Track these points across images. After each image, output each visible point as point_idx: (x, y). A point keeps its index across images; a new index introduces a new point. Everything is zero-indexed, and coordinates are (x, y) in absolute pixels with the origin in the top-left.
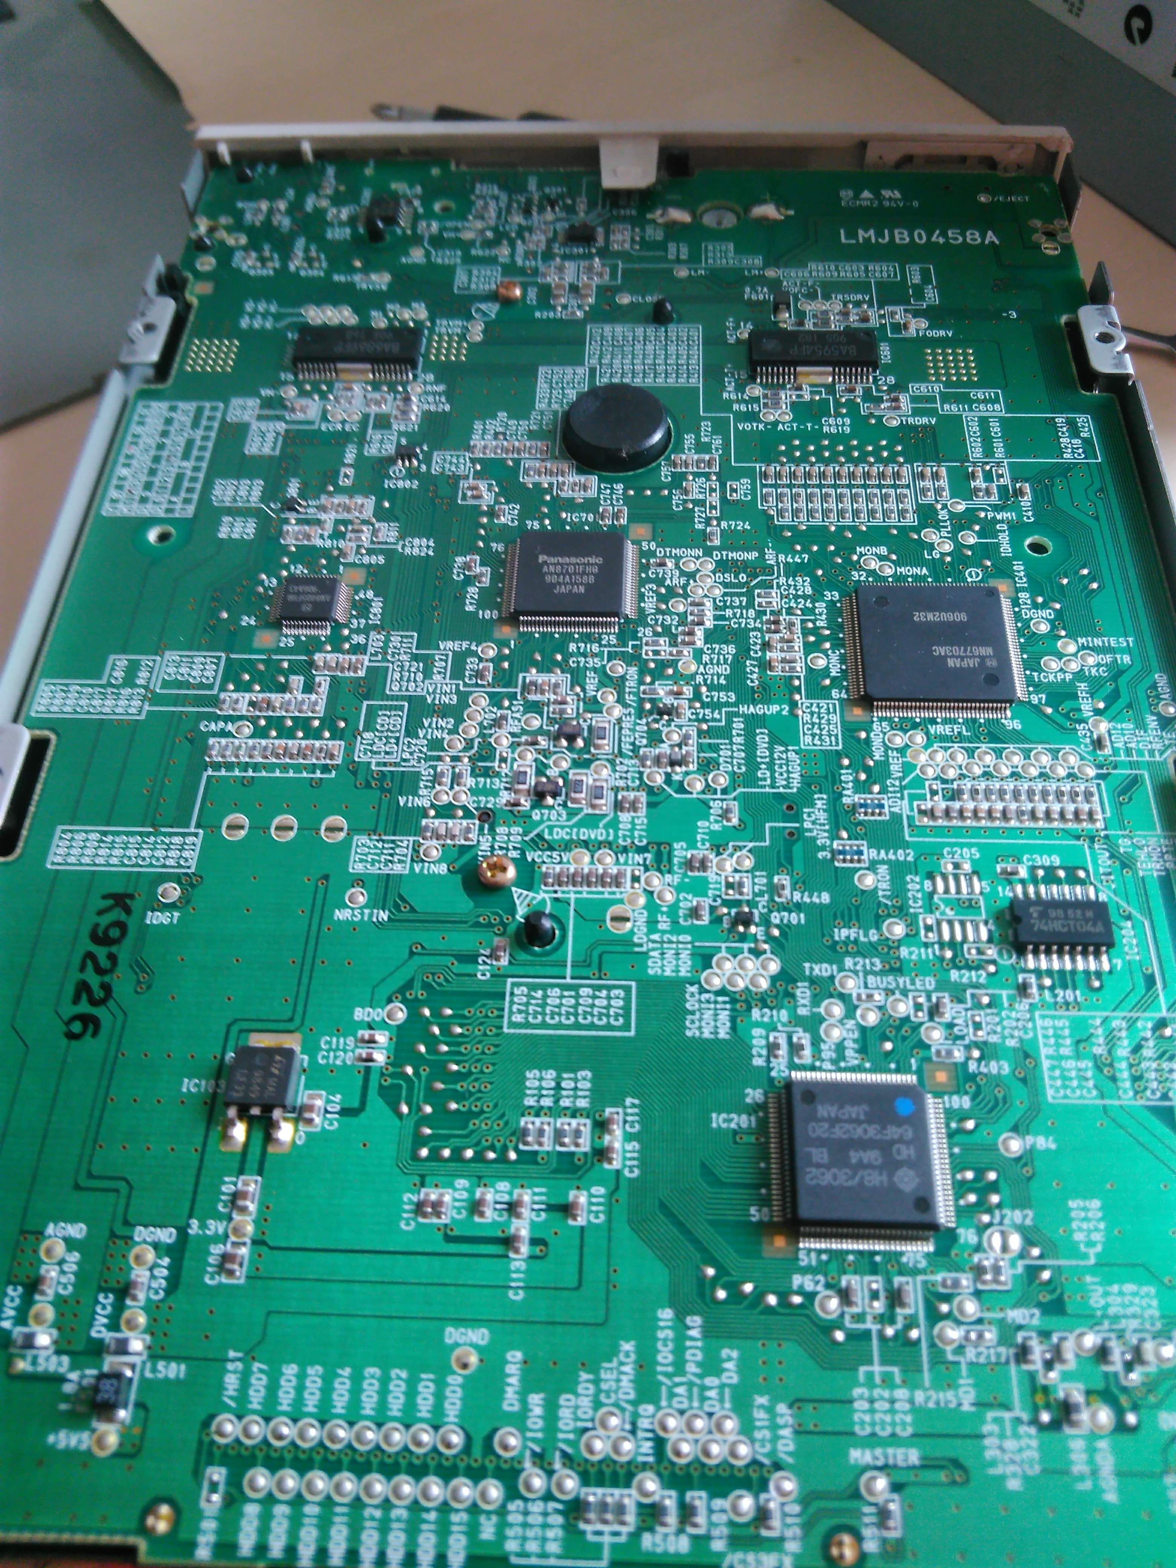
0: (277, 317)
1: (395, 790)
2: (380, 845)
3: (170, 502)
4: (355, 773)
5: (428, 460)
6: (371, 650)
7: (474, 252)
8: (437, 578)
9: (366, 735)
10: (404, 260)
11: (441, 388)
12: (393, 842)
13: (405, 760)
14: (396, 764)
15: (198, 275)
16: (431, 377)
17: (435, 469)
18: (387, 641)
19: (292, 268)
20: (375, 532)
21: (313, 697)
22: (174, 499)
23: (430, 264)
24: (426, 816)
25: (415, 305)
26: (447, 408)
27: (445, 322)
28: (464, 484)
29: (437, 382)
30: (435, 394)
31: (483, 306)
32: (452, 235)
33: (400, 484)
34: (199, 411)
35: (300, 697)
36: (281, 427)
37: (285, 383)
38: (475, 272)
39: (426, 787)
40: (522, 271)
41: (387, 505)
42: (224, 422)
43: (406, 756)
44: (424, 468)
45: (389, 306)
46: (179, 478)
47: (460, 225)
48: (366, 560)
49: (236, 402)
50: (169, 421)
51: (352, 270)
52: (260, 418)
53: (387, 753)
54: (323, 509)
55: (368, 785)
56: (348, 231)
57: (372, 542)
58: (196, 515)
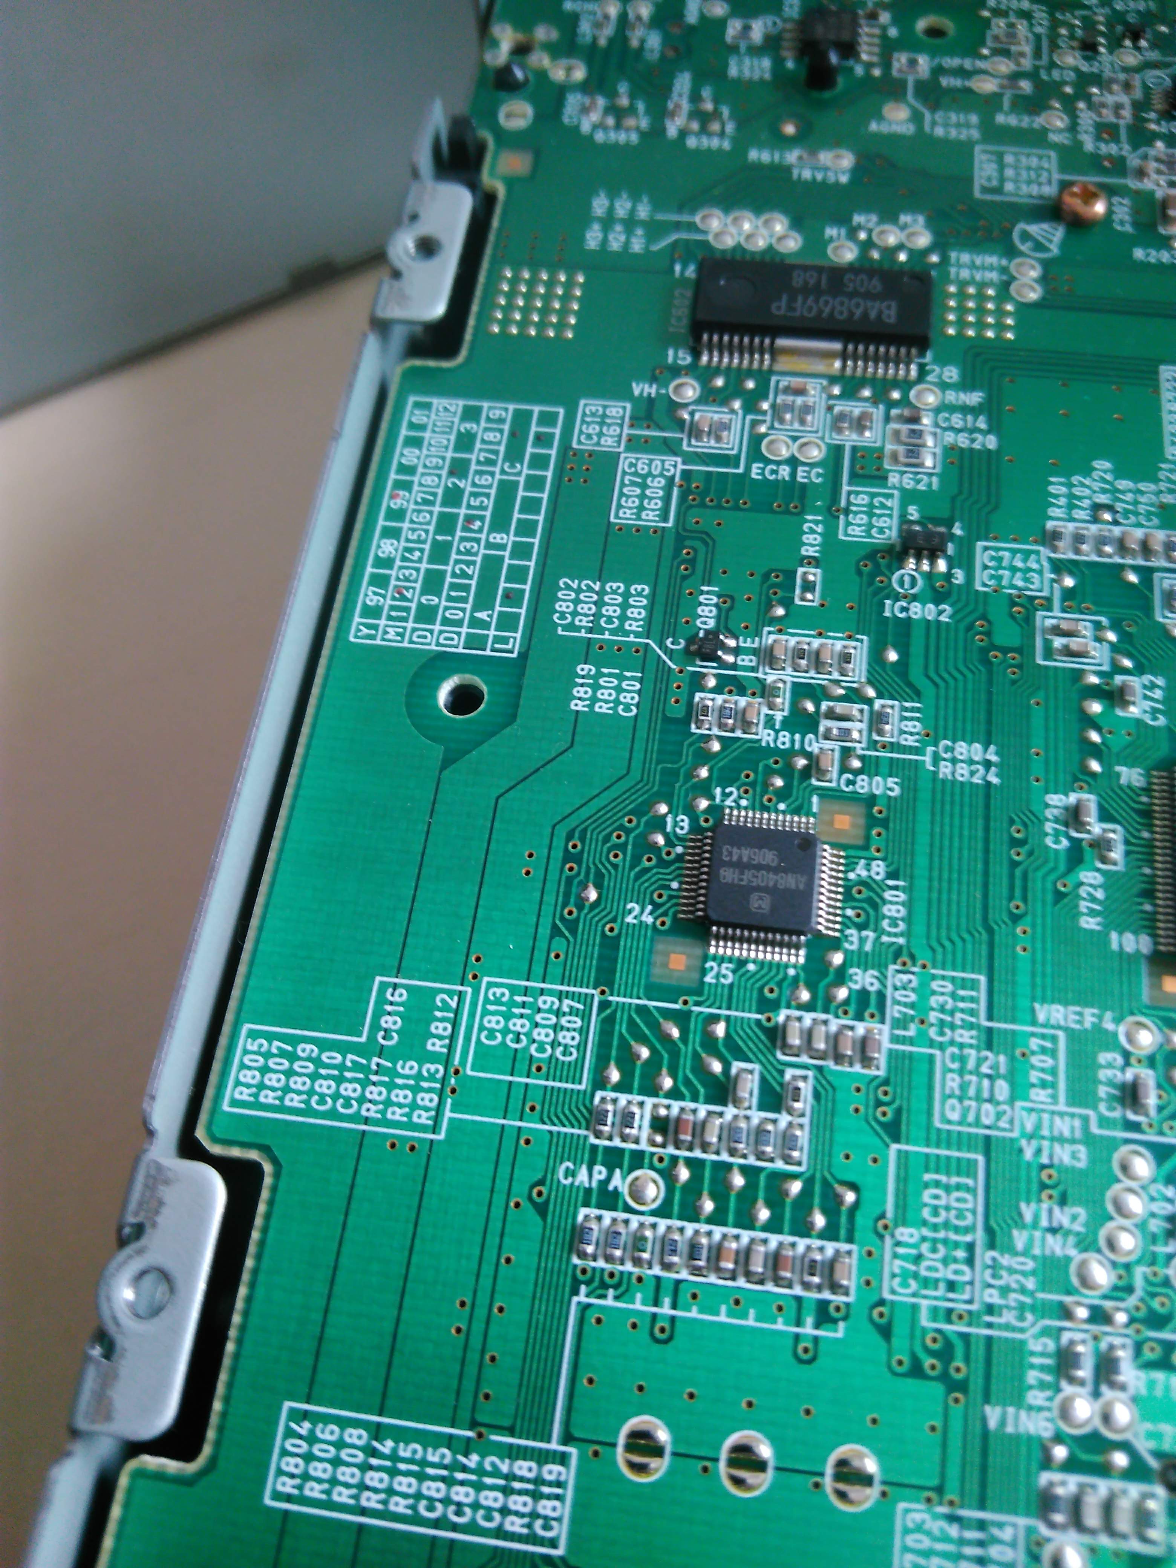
0: (654, 230)
1: (976, 1384)
2: (953, 1531)
3: (475, 623)
4: (886, 1332)
5: (966, 560)
6: (893, 1011)
7: (1000, 119)
8: (1016, 843)
9: (904, 1233)
10: (874, 126)
11: (974, 398)
12: (982, 1525)
13: (990, 1309)
14: (971, 1318)
15: (506, 139)
16: (952, 373)
17: (982, 581)
18: (924, 991)
19: (672, 131)
20: (877, 720)
21: (784, 1119)
22: (483, 615)
23: (922, 139)
24: (1047, 1462)
25: (904, 218)
26: (992, 442)
27: (965, 257)
28: (1045, 620)
29: (965, 385)
30: (965, 409)
31: (1034, 229)
32: (957, 82)
33: (916, 610)
34: (521, 420)
35: (757, 1116)
36: (675, 466)
37: (676, 371)
38: (1009, 159)
39: (1042, 1386)
40: (1096, 162)
41: (893, 656)
42: (566, 448)
43: (993, 1297)
44: (959, 576)
45: (858, 219)
46: (491, 566)
47: (968, 64)
48: (863, 785)
49: (588, 406)
50: (465, 442)
51: (785, 142)
52: (634, 444)
53: (952, 1286)
54: (768, 657)
55: (916, 1371)
56: (766, 63)
57: (873, 745)
58: (524, 656)
